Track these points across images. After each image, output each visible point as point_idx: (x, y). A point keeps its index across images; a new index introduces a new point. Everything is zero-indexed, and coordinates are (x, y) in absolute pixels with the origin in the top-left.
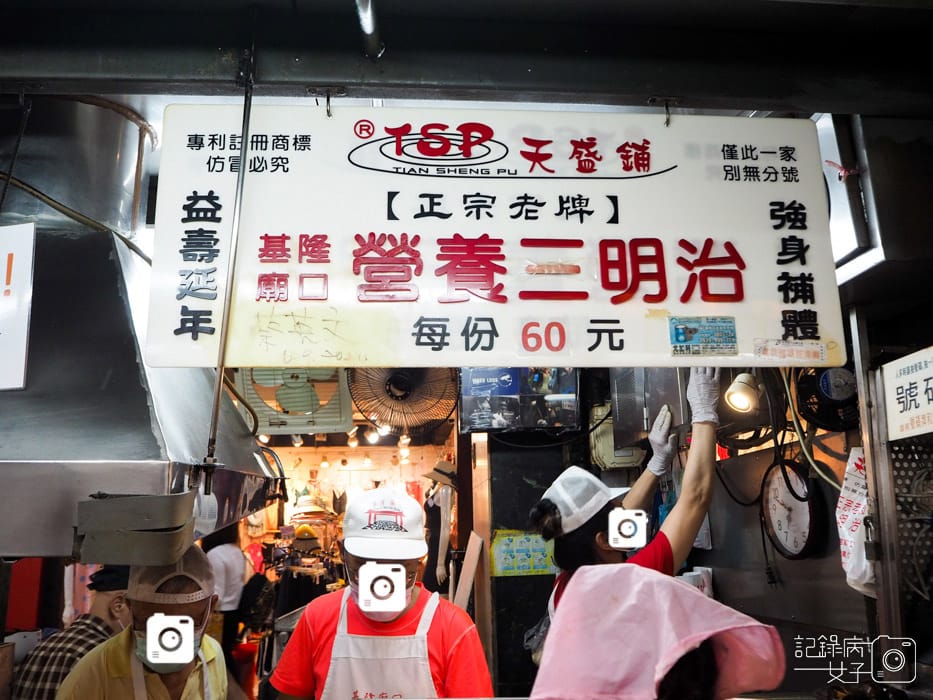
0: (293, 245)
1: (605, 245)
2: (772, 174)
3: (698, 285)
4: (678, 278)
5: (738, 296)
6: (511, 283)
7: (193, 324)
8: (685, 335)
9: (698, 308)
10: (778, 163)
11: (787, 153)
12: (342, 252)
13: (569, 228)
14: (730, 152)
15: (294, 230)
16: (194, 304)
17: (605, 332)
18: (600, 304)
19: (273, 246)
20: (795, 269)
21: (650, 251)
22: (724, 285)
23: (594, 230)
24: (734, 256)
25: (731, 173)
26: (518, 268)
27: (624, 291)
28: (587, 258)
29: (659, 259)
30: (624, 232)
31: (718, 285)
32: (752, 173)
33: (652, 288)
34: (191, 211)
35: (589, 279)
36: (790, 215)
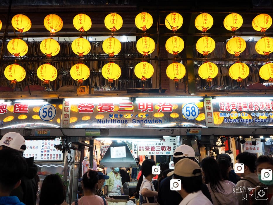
0: (141, 147)
1: (162, 147)
2: (173, 141)
3: (168, 150)
4: (166, 149)
5: (170, 150)
6: (155, 150)
7: (135, 153)
8: (167, 153)
9: (168, 151)
10: (174, 140)
11: (175, 139)
12: (144, 148)
13: (159, 146)
14: (171, 140)
15: (141, 146)
16: (135, 151)
17: (161, 153)
18: (161, 151)
19: (140, 148)
20: (175, 148)
21: (164, 147)
22: (170, 149)
23: (161, 146)
24: (170, 147)
25: (170, 141)
26: (156, 149)
27: (163, 150)
28: (160, 148)
29: (165, 148)
30: (163, 146)
31: (169, 149)
32: (172, 141)
33: (165, 150)
34: (135, 145)
35: (160, 149)
36: (175, 144)
